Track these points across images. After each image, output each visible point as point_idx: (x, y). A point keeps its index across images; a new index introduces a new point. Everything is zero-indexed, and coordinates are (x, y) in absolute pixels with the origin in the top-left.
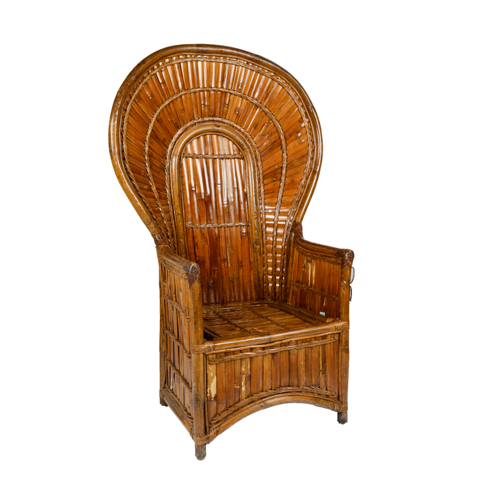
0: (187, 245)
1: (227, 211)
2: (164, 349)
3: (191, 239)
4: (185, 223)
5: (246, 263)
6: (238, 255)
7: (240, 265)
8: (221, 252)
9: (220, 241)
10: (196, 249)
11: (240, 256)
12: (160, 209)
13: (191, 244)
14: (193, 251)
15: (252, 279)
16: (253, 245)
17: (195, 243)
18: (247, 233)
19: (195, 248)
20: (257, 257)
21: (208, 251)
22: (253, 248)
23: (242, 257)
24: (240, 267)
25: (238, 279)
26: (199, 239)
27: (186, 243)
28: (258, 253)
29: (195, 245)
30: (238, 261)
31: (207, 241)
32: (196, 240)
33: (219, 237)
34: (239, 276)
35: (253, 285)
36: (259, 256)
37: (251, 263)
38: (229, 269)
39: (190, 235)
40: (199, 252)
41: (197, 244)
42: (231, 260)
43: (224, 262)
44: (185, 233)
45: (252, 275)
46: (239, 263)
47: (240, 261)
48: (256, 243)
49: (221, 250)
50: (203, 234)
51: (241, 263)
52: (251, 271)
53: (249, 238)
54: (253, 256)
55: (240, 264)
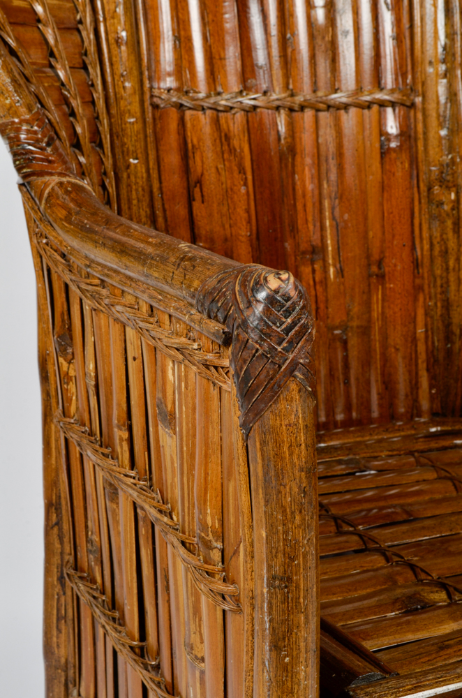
0: (156, 185)
1: (328, 38)
2: (65, 651)
3: (172, 159)
4: (147, 85)
5: (397, 264)
6: (366, 232)
7: (376, 273)
8: (301, 215)
9: (298, 168)
10: (197, 205)
11: (374, 233)
12: (39, 9)
13: (174, 181)
14: (181, 210)
15: (420, 331)
16: (430, 189)
17: (193, 178)
18: (406, 133)
19: (190, 199)
20: (444, 241)
21: (248, 211)
22: (430, 201)
23: (383, 241)
24: (374, 280)
25: (365, 331)
26: (207, 159)
27: (155, 175)
28: (449, 223)
29: (192, 185)
30: (368, 256)
31: (242, 170)
32: (197, 165)
33: (292, 150)
34: (369, 320)
35: (422, 357)
36: (450, 234)
37: (416, 264)
38: (331, 292)
39: (172, 139)
40: (211, 215)
41: (199, 182)
42: (338, 250)
43: (312, 262)
44: (150, 131)
45: (420, 312)
46: (369, 265)
47: (376, 256)
48: (442, 181)
49: (299, 207)
50: (224, 138)
51: (380, 263)
52: (416, 299)
53: (414, 161)
54: (425, 235)
55: (374, 269)
